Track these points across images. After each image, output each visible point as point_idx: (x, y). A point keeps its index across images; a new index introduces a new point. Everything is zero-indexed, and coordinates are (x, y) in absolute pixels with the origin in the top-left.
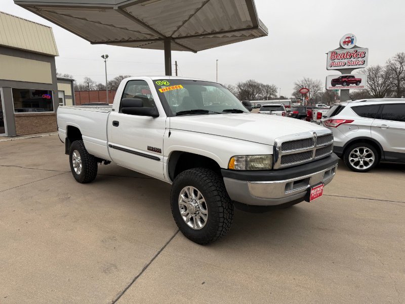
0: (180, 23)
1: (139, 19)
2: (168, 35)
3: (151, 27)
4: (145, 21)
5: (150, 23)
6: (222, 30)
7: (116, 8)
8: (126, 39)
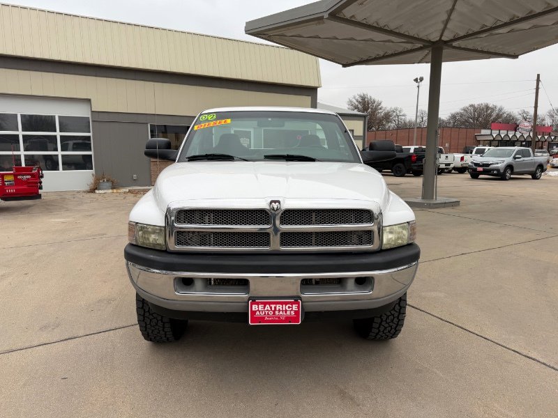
0: (445, 17)
1: (370, 23)
2: (434, 37)
3: (397, 31)
4: (382, 24)
5: (392, 26)
6: (531, 12)
7: (326, 16)
8: (382, 54)
